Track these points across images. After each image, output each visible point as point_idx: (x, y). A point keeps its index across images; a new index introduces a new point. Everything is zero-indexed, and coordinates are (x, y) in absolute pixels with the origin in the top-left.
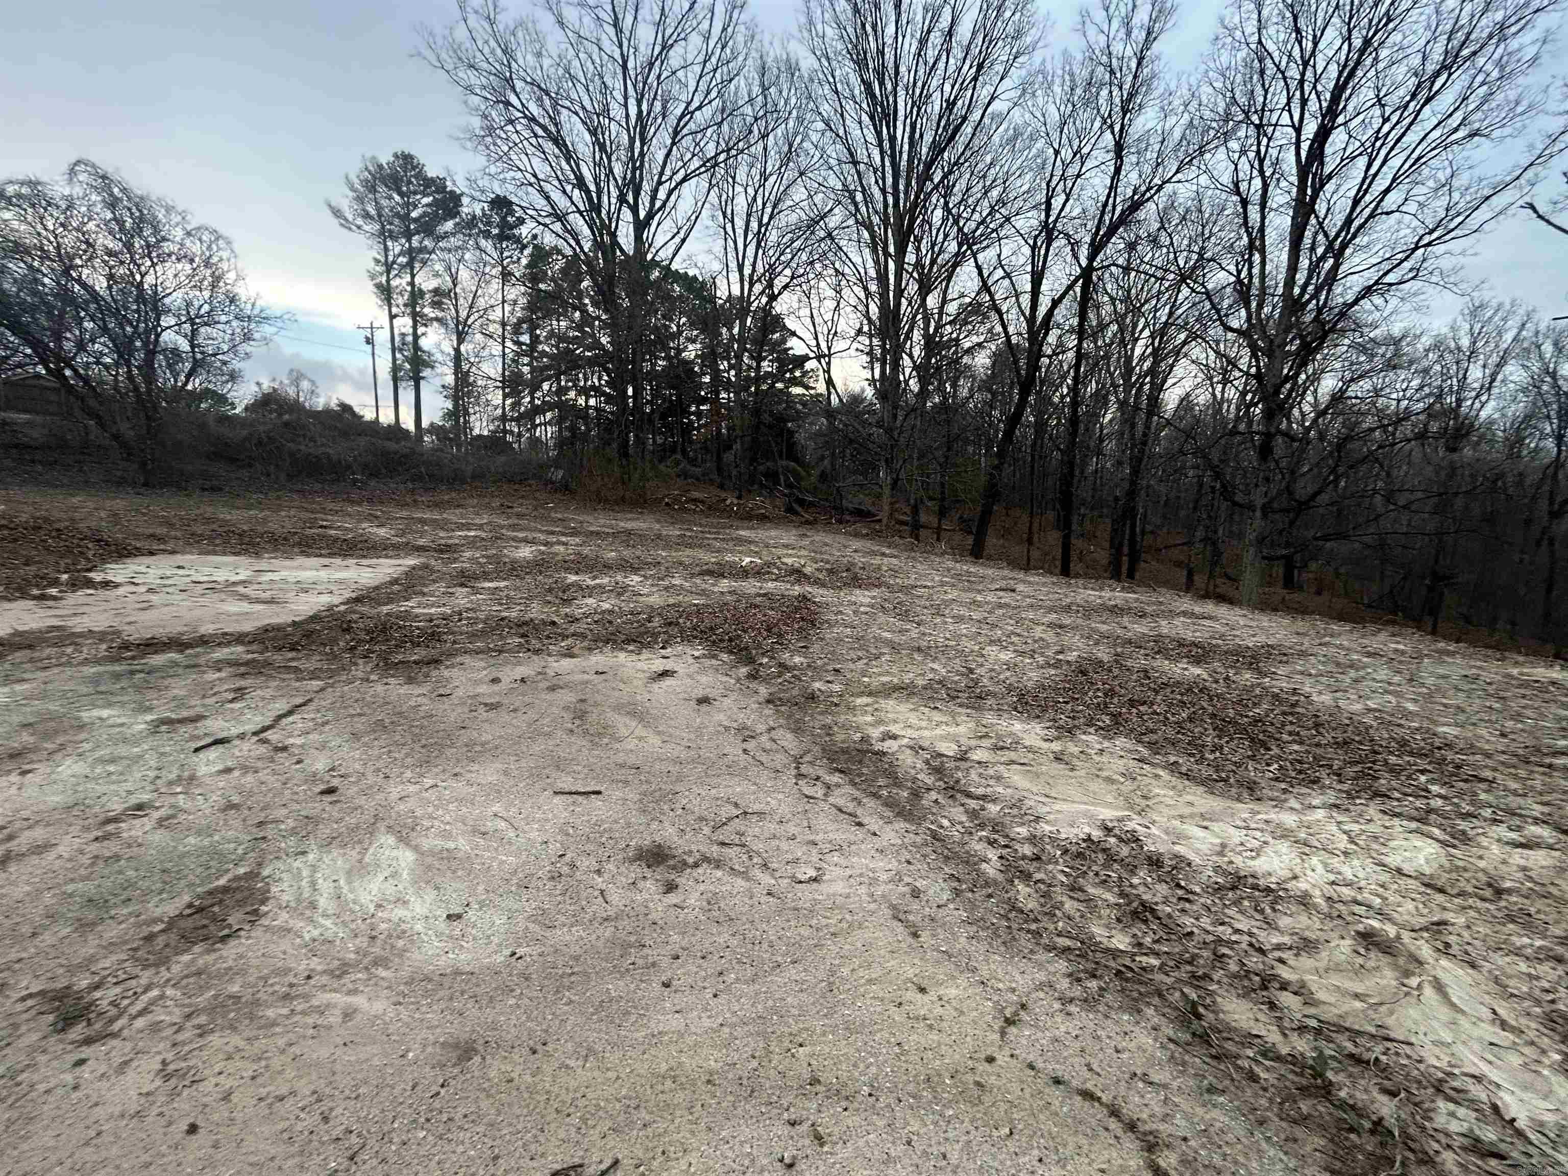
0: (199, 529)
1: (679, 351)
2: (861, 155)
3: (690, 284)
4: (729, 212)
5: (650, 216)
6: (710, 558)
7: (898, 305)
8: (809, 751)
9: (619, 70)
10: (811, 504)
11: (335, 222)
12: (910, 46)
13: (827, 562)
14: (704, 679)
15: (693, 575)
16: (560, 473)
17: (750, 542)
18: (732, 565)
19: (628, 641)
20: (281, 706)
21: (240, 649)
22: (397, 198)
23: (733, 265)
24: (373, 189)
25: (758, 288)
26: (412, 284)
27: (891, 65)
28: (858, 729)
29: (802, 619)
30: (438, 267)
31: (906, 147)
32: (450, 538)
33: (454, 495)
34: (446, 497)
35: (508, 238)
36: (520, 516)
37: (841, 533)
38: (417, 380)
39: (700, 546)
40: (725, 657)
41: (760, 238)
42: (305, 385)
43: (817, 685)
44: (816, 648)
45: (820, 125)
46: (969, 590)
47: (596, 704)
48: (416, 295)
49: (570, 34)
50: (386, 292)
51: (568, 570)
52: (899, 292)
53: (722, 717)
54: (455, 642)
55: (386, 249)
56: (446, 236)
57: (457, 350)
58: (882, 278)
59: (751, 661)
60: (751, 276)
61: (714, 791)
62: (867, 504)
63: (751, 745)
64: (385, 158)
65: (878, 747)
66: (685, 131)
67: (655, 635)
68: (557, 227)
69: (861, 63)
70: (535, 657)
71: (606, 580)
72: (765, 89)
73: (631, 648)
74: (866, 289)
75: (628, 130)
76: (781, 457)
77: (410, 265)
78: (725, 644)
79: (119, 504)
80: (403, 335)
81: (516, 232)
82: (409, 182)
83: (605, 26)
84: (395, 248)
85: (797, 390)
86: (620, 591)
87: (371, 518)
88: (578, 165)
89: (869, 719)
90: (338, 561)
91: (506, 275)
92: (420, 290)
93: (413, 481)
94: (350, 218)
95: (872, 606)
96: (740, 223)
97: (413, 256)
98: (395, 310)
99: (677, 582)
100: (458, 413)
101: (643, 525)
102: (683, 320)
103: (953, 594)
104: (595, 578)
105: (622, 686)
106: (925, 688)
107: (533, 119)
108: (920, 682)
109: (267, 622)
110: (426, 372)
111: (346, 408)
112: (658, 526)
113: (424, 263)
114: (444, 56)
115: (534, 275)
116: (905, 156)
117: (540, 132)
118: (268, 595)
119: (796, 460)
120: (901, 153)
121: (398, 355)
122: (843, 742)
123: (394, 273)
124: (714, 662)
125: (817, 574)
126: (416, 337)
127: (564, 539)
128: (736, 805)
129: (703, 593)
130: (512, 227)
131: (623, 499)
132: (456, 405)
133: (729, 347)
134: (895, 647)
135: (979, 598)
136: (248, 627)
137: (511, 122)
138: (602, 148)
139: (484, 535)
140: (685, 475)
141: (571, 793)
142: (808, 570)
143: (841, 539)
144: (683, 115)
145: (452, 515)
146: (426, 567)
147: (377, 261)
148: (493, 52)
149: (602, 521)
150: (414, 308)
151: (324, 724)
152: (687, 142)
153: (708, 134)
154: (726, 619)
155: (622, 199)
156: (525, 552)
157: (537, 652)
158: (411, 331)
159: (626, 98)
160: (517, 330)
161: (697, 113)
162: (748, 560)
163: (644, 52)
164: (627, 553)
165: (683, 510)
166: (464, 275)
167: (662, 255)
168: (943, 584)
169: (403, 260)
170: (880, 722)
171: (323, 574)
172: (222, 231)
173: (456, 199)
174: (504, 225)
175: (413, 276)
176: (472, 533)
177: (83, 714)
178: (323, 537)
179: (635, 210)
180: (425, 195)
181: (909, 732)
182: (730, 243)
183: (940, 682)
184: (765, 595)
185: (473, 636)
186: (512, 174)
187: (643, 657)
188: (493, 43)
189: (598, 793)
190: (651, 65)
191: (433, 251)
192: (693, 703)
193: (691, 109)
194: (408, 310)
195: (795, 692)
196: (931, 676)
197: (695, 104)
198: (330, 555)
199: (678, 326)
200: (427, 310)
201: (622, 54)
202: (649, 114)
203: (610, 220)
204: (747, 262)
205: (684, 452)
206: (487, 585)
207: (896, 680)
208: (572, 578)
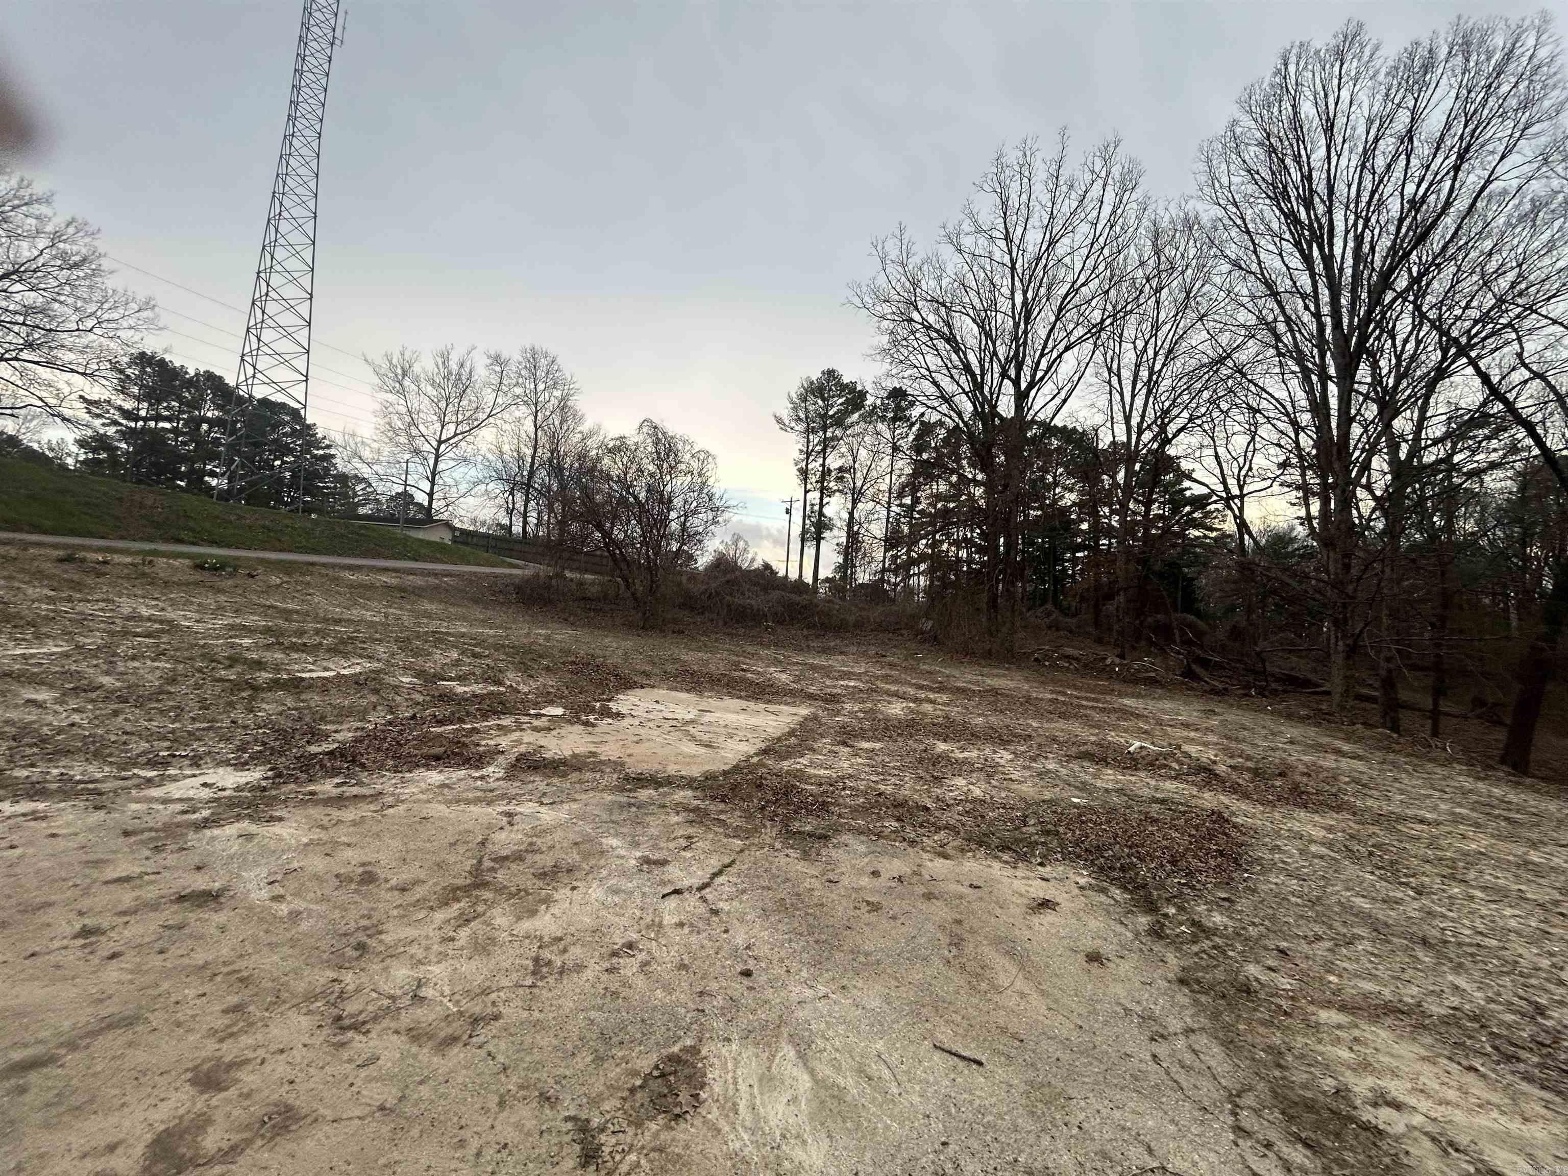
0: (669, 667)
1: (1055, 502)
2: (1283, 285)
3: (1070, 436)
4: (1115, 366)
5: (1031, 386)
6: (1089, 735)
7: (1345, 434)
8: (1251, 1089)
9: (1007, 271)
10: (1219, 666)
11: (778, 426)
12: (1348, 162)
13: (1249, 758)
14: (1093, 924)
15: (1070, 758)
16: (930, 623)
17: (1138, 716)
18: (1120, 750)
19: (1005, 848)
20: (715, 863)
21: (689, 793)
22: (820, 402)
23: (1119, 417)
24: (805, 400)
25: (1147, 436)
26: (823, 465)
27: (1322, 188)
28: (1328, 1068)
29: (1221, 853)
30: (844, 450)
31: (1349, 261)
32: (835, 687)
33: (838, 641)
34: (832, 644)
35: (900, 419)
36: (892, 665)
37: (1263, 710)
38: (818, 539)
39: (1075, 716)
40: (1117, 893)
41: (1151, 386)
42: (741, 544)
43: (1252, 970)
44: (1244, 904)
45: (1226, 267)
46: (1512, 838)
47: (972, 931)
48: (826, 473)
49: (966, 256)
50: (804, 474)
51: (937, 736)
52: (1346, 420)
53: (1119, 990)
54: (840, 816)
55: (808, 442)
56: (852, 425)
57: (851, 514)
58: (1319, 408)
59: (1151, 907)
60: (1140, 425)
61: (1117, 1114)
62: (1302, 667)
63: (1162, 1049)
64: (815, 375)
65: (1367, 1115)
66: (1070, 306)
67: (1032, 845)
68: (944, 408)
69: (1279, 195)
70: (910, 850)
71: (974, 754)
72: (1158, 252)
73: (1006, 857)
74: (1294, 423)
75: (1014, 318)
76: (1176, 610)
77: (824, 451)
78: (1116, 874)
79: (629, 644)
80: (813, 505)
81: (907, 413)
82: (830, 390)
83: (997, 241)
84: (815, 439)
85: (1194, 533)
86: (989, 770)
87: (777, 662)
88: (965, 354)
89: (1345, 1054)
90: (752, 705)
91: (896, 449)
92: (829, 469)
93: (808, 628)
94: (787, 423)
95: (1330, 845)
96: (1127, 374)
97: (827, 445)
98: (809, 487)
99: (1051, 766)
100: (847, 566)
101: (1012, 684)
102: (1060, 470)
103: (1478, 843)
104: (962, 749)
105: (998, 911)
106: (1444, 1021)
107: (929, 327)
108: (1436, 1009)
109: (707, 768)
110: (827, 534)
111: (767, 567)
112: (1026, 687)
113: (834, 448)
114: (867, 299)
115: (919, 446)
116: (1349, 272)
117: (934, 335)
118: (705, 738)
119: (1198, 614)
120: (1341, 269)
121: (807, 522)
122: (1304, 1086)
123: (811, 458)
124: (1103, 898)
125: (1234, 776)
126: (821, 505)
127: (932, 696)
128: (1150, 1151)
129: (1084, 787)
130: (904, 410)
131: (990, 652)
132: (845, 560)
133: (1110, 493)
134: (1379, 930)
135: (1534, 856)
136: (695, 771)
137: (913, 333)
138: (988, 335)
139: (861, 686)
140: (1055, 626)
141: (950, 1052)
142: (1221, 769)
143: (1268, 721)
144: (1067, 294)
145: (836, 662)
146: (815, 718)
147: (801, 451)
148: (903, 286)
149: (969, 677)
150: (822, 483)
151: (744, 892)
152: (1072, 315)
153: (1094, 303)
154: (1116, 836)
155: (1004, 375)
156: (896, 709)
157: (912, 843)
158: (818, 501)
159: (1013, 293)
160: (901, 495)
161: (1083, 289)
162: (1137, 744)
163: (1032, 249)
164: (995, 720)
165: (1055, 667)
166: (863, 454)
167: (1041, 416)
168: (1457, 819)
169: (819, 448)
170: (1364, 1067)
171: (742, 719)
172: (712, 452)
173: (863, 395)
174: (898, 408)
175: (824, 459)
176: (852, 684)
177: (604, 840)
178: (743, 680)
179: (1016, 383)
180: (840, 396)
181: (1424, 1105)
182: (1117, 397)
183: (1475, 1018)
184: (1163, 801)
185: (856, 811)
186: (909, 372)
187: (1019, 873)
188: (903, 279)
189: (979, 1063)
190: (1039, 259)
191: (841, 438)
192: (1081, 958)
193: (1076, 287)
194: (819, 485)
195: (1220, 974)
196: (1455, 1001)
197: (1082, 279)
198: (747, 698)
199: (1054, 477)
200: (832, 484)
201: (1011, 259)
202: (1034, 299)
203: (992, 394)
204: (1134, 413)
205: (1056, 603)
206: (866, 745)
207: (1387, 993)
208: (941, 747)
